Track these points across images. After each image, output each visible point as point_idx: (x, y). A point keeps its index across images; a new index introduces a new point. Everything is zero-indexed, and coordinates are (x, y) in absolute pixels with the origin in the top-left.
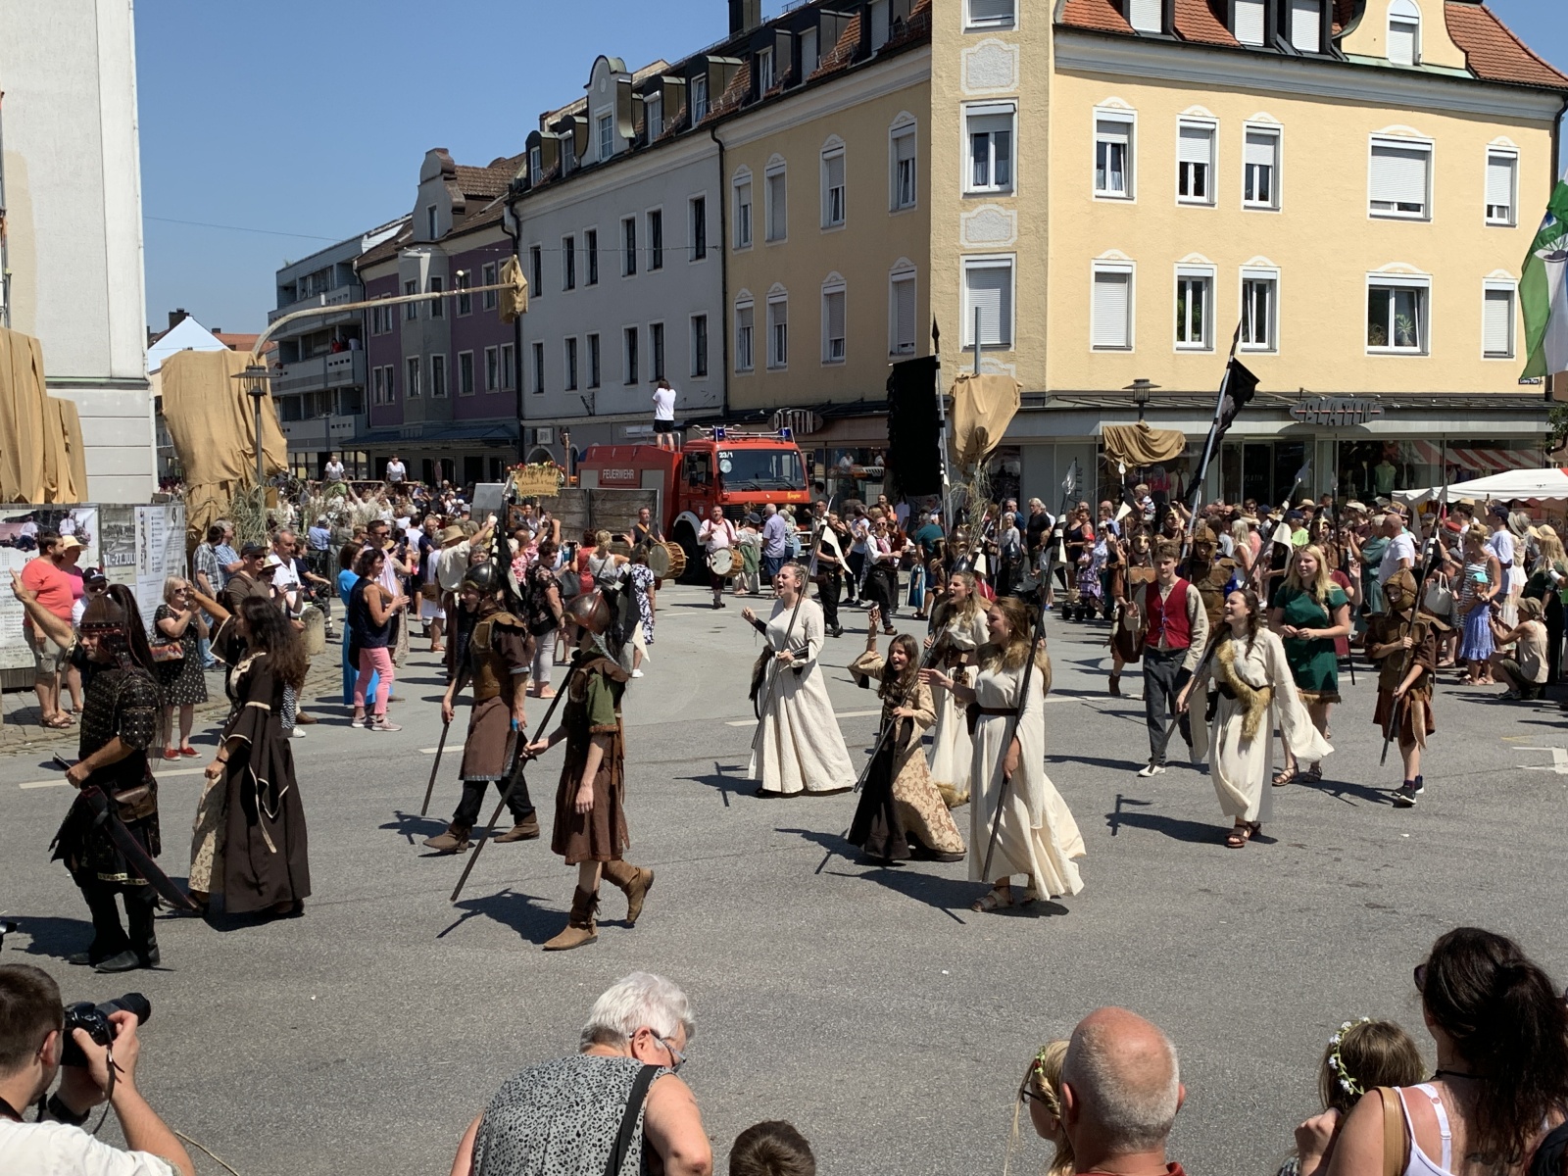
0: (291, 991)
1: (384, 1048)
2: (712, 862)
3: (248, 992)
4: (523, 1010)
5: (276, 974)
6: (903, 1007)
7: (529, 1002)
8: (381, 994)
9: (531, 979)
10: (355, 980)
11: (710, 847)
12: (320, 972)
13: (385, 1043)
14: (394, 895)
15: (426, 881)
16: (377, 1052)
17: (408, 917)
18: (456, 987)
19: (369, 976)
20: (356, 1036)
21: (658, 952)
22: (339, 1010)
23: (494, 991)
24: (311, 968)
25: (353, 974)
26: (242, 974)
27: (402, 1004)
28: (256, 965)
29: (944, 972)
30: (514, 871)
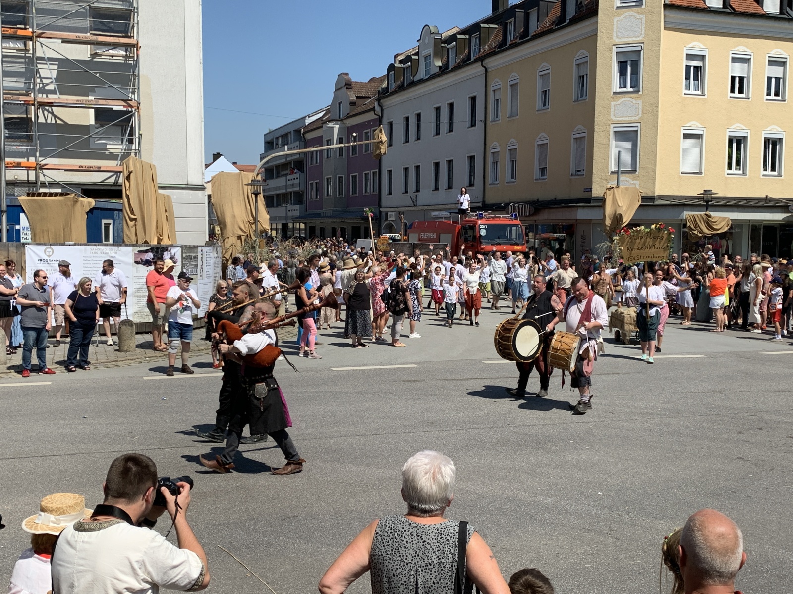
1: (316, 511)
4: (383, 497)
11: (475, 423)
14: (320, 438)
15: (335, 432)
16: (313, 513)
17: (328, 449)
18: (351, 484)
20: (303, 505)
23: (369, 487)
29: (600, 493)
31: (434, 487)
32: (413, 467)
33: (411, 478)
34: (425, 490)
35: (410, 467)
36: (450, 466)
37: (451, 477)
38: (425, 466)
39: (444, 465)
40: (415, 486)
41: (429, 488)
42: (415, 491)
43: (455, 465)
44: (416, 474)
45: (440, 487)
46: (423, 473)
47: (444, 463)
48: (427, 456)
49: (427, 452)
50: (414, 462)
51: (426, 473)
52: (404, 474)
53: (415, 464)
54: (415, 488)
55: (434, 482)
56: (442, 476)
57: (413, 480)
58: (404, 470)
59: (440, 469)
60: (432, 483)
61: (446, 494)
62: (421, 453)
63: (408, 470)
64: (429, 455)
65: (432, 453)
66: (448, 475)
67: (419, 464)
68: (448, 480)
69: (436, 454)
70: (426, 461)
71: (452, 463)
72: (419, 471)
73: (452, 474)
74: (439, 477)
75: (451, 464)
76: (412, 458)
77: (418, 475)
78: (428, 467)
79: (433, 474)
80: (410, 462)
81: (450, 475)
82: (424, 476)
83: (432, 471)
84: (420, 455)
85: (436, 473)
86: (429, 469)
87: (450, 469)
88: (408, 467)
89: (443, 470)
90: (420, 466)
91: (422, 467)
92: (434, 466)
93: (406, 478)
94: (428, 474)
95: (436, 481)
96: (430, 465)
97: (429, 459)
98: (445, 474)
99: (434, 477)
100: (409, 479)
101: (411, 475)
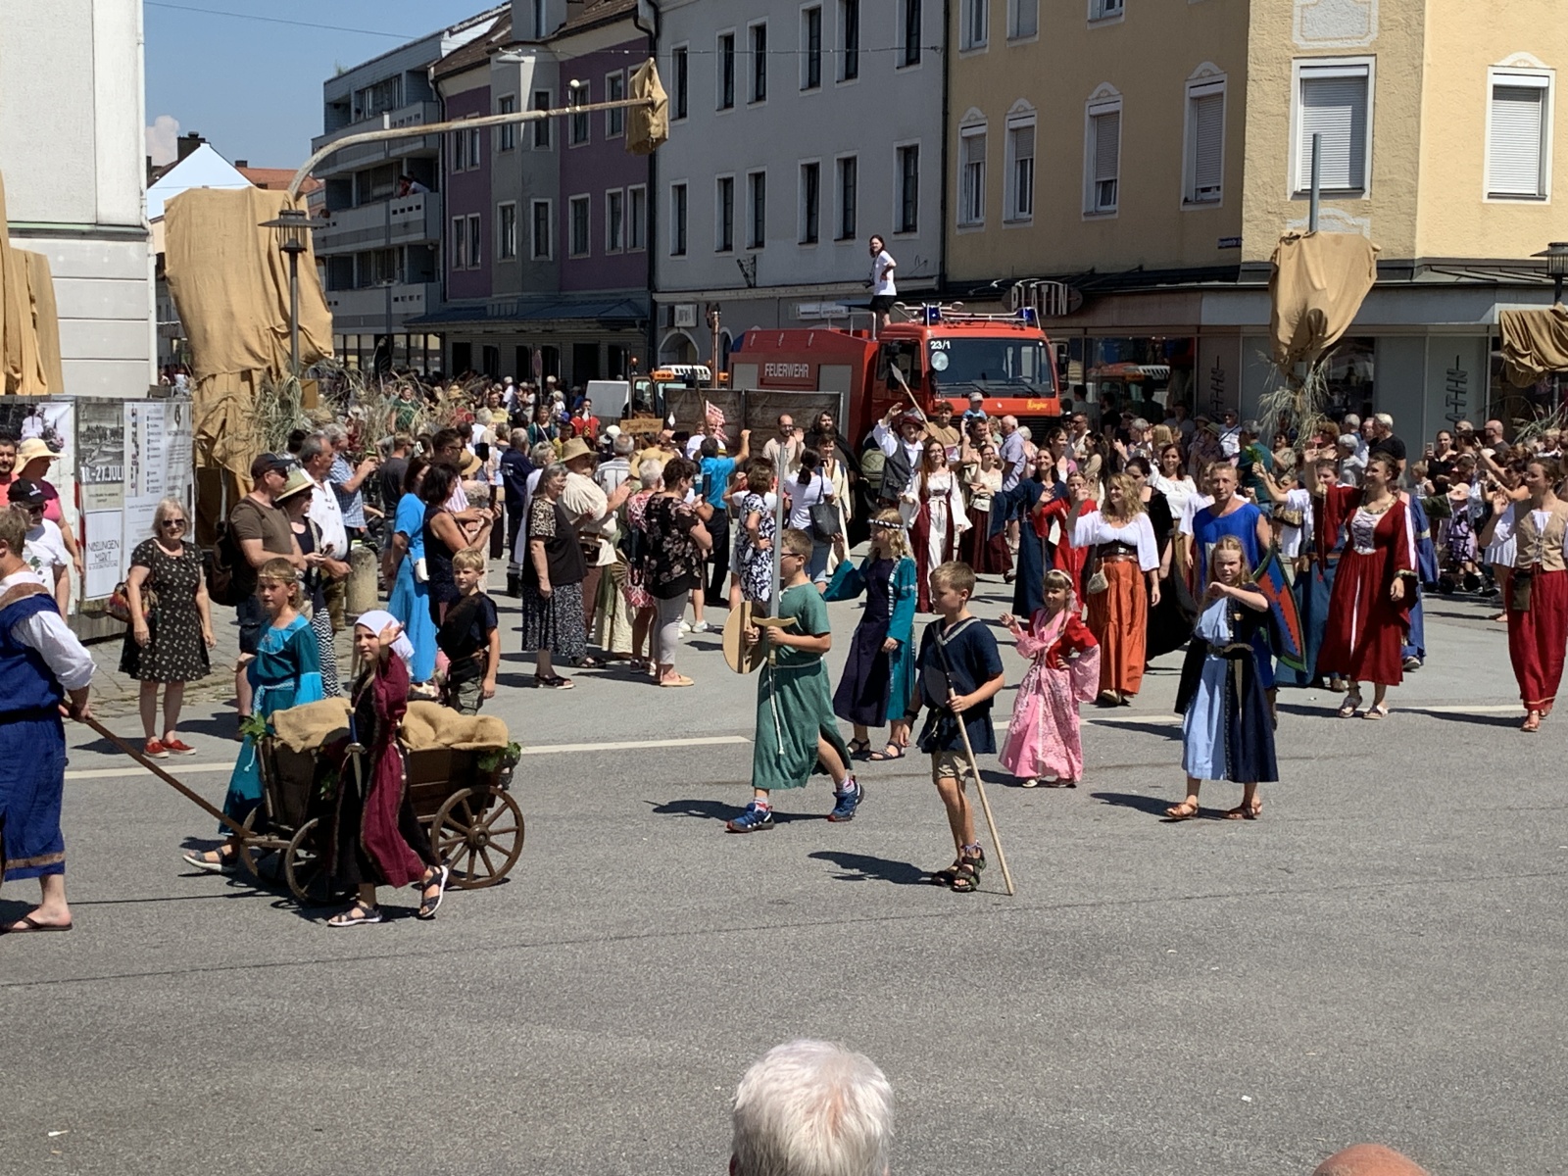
0: (316, 1078)
2: (908, 924)
3: (257, 1077)
4: (636, 1120)
5: (296, 1054)
6: (1183, 1148)
7: (646, 1109)
8: (440, 1088)
9: (647, 1077)
10: (404, 1066)
12: (357, 1053)
13: (443, 1158)
14: (461, 950)
15: (506, 932)
17: (480, 981)
18: (543, 1084)
19: (424, 1062)
20: (404, 1145)
22: (382, 1106)
24: (345, 1047)
25: (402, 1058)
26: (250, 1051)
27: (468, 1103)
28: (271, 1039)
29: (1245, 1098)
30: (628, 923)
31: (837, 1151)
32: (770, 1094)
33: (764, 1130)
34: (811, 1162)
35: (758, 1096)
36: (875, 1082)
37: (883, 1119)
38: (807, 1091)
39: (862, 1084)
40: (777, 1151)
41: (821, 1155)
44: (780, 1114)
45: (853, 1147)
46: (800, 1113)
47: (858, 1077)
48: (806, 1059)
50: (768, 1080)
51: (811, 1112)
53: (774, 1086)
54: (777, 1160)
55: (837, 1135)
56: (858, 1115)
57: (772, 1136)
58: (739, 1104)
59: (852, 1095)
60: (831, 1138)
63: (755, 1103)
64: (814, 1054)
67: (786, 1085)
68: (877, 1127)
70: (808, 1073)
72: (789, 1106)
73: (886, 1110)
74: (850, 1120)
75: (881, 1080)
77: (785, 1118)
78: (815, 1093)
79: (832, 1114)
80: (754, 1080)
81: (881, 1112)
82: (805, 1121)
83: (829, 1104)
84: (786, 1055)
85: (841, 1109)
86: (820, 1098)
87: (879, 1091)
88: (752, 1094)
89: (859, 1100)
90: (791, 1091)
91: (796, 1092)
92: (831, 1086)
93: (745, 1131)
94: (817, 1114)
95: (841, 1134)
96: (820, 1085)
97: (814, 1068)
98: (868, 1108)
99: (835, 1123)
100: (757, 1133)
101: (766, 1120)
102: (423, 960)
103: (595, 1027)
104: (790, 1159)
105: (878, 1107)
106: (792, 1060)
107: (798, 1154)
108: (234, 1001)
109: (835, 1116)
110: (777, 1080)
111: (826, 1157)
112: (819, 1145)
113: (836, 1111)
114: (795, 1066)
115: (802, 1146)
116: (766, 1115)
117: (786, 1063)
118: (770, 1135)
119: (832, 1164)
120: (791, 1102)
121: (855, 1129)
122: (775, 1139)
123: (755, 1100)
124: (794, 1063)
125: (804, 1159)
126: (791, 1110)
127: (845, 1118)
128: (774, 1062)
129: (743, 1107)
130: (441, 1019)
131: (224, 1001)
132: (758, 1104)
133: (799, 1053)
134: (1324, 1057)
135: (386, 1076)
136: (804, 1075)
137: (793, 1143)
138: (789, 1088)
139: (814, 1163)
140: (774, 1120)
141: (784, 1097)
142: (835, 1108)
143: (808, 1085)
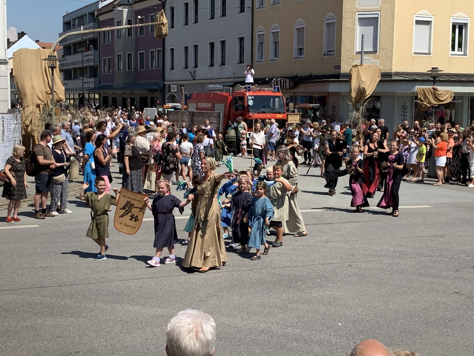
0: (58, 321)
1: (96, 347)
2: (239, 273)
3: (40, 321)
5: (52, 314)
6: (321, 339)
7: (159, 330)
8: (96, 324)
9: (160, 320)
10: (85, 317)
12: (71, 314)
13: (96, 345)
15: (117, 276)
16: (93, 348)
17: (109, 291)
19: (91, 316)
20: (84, 342)
21: (214, 311)
22: (78, 330)
23: (144, 324)
24: (67, 312)
25: (84, 315)
26: (37, 313)
27: (104, 329)
28: (44, 310)
31: (197, 345)
32: (177, 327)
33: (175, 338)
35: (174, 328)
36: (210, 323)
37: (212, 334)
38: (188, 326)
39: (205, 324)
40: (179, 345)
41: (193, 346)
42: (179, 349)
43: (215, 322)
44: (180, 333)
45: (202, 344)
46: (186, 333)
47: (204, 321)
48: (189, 316)
49: (189, 311)
50: (177, 323)
51: (190, 332)
52: (168, 334)
53: (179, 325)
54: (179, 347)
55: (197, 340)
56: (204, 334)
57: (178, 340)
58: (168, 330)
59: (202, 328)
61: (208, 350)
62: (182, 312)
63: (173, 330)
64: (191, 314)
65: (194, 312)
66: (209, 332)
67: (183, 324)
68: (210, 337)
69: (197, 312)
70: (189, 320)
71: (212, 320)
72: (183, 331)
74: (201, 335)
75: (212, 322)
76: (174, 318)
78: (191, 326)
79: (196, 333)
80: (173, 323)
81: (211, 332)
82: (188, 335)
83: (195, 330)
84: (184, 314)
85: (199, 332)
86: (192, 328)
87: (211, 326)
88: (172, 327)
89: (204, 329)
90: (184, 326)
91: (185, 327)
92: (196, 324)
93: (170, 338)
94: (191, 333)
95: (198, 339)
96: (192, 324)
97: (191, 319)
98: (207, 331)
99: (197, 336)
100: (173, 339)
101: (176, 335)
102: (91, 285)
103: (144, 305)
104: (183, 347)
105: (210, 331)
106: (185, 316)
107: (185, 345)
108: (33, 298)
109: (197, 334)
110: (179, 323)
111: (194, 346)
112: (192, 343)
113: (197, 332)
114: (185, 318)
115: (187, 343)
116: (176, 333)
117: (183, 317)
118: (177, 340)
119: (196, 349)
120: (184, 329)
121: (203, 338)
122: (178, 341)
123: (172, 329)
124: (185, 317)
125: (187, 347)
126: (183, 332)
127: (200, 335)
128: (179, 317)
129: (169, 331)
130: (97, 303)
131: (30, 298)
132: (174, 330)
133: (187, 314)
134: (363, 312)
135: (79, 321)
136: (188, 321)
137: (184, 342)
138: (183, 325)
139: (190, 349)
140: (178, 335)
141: (182, 328)
142: (197, 331)
143: (189, 324)
